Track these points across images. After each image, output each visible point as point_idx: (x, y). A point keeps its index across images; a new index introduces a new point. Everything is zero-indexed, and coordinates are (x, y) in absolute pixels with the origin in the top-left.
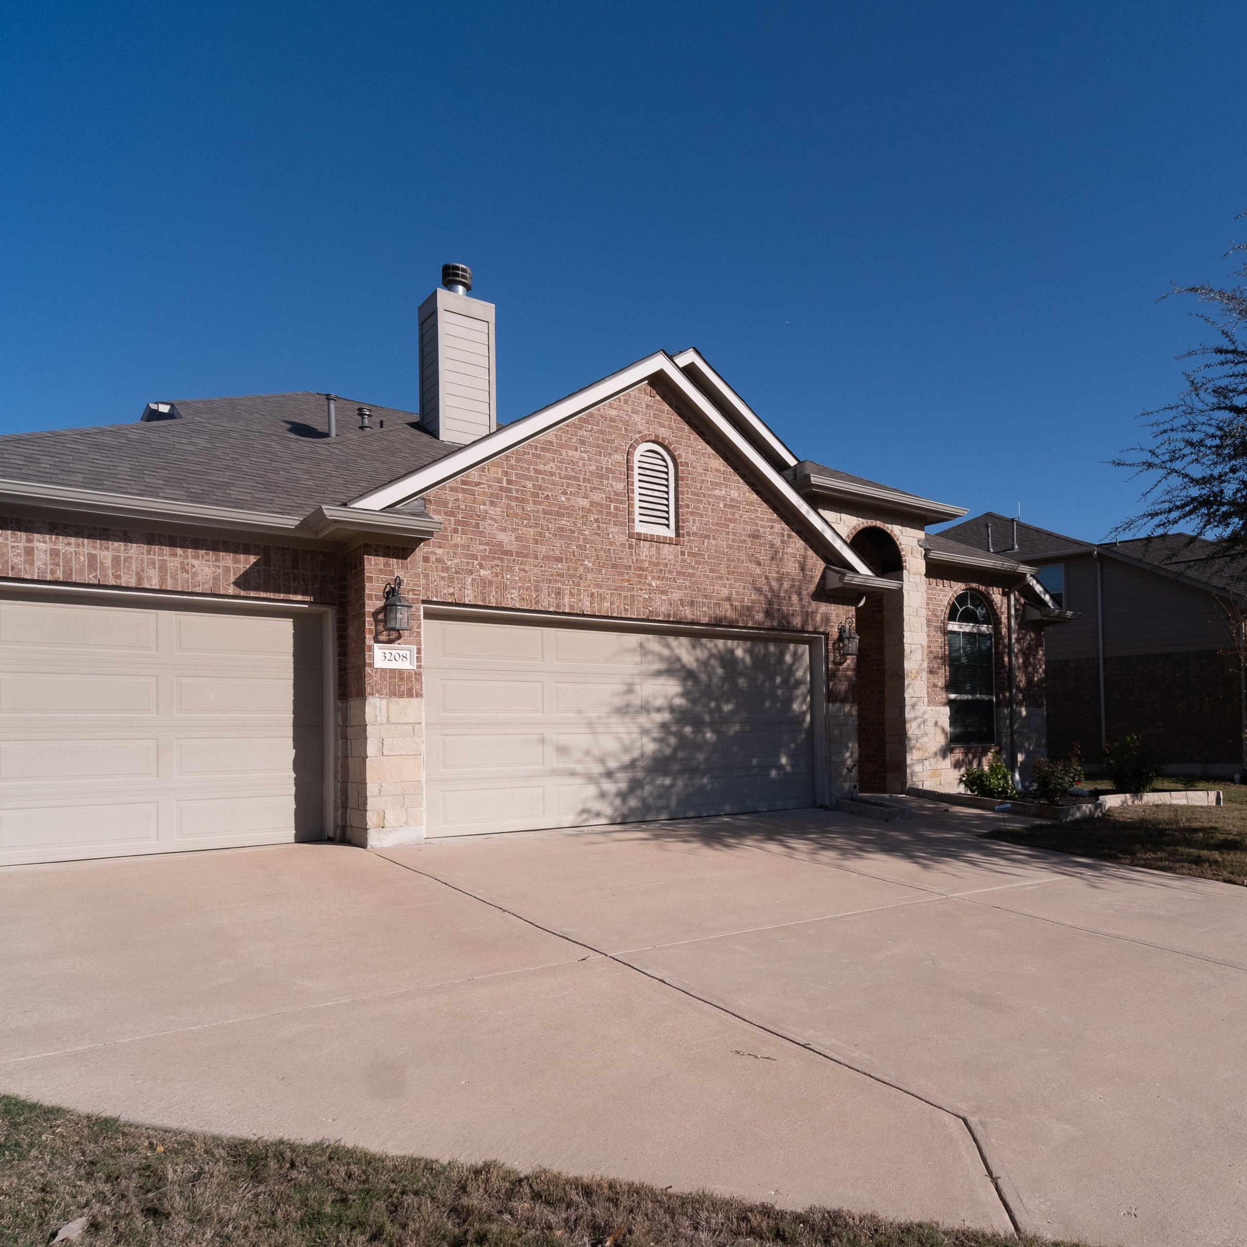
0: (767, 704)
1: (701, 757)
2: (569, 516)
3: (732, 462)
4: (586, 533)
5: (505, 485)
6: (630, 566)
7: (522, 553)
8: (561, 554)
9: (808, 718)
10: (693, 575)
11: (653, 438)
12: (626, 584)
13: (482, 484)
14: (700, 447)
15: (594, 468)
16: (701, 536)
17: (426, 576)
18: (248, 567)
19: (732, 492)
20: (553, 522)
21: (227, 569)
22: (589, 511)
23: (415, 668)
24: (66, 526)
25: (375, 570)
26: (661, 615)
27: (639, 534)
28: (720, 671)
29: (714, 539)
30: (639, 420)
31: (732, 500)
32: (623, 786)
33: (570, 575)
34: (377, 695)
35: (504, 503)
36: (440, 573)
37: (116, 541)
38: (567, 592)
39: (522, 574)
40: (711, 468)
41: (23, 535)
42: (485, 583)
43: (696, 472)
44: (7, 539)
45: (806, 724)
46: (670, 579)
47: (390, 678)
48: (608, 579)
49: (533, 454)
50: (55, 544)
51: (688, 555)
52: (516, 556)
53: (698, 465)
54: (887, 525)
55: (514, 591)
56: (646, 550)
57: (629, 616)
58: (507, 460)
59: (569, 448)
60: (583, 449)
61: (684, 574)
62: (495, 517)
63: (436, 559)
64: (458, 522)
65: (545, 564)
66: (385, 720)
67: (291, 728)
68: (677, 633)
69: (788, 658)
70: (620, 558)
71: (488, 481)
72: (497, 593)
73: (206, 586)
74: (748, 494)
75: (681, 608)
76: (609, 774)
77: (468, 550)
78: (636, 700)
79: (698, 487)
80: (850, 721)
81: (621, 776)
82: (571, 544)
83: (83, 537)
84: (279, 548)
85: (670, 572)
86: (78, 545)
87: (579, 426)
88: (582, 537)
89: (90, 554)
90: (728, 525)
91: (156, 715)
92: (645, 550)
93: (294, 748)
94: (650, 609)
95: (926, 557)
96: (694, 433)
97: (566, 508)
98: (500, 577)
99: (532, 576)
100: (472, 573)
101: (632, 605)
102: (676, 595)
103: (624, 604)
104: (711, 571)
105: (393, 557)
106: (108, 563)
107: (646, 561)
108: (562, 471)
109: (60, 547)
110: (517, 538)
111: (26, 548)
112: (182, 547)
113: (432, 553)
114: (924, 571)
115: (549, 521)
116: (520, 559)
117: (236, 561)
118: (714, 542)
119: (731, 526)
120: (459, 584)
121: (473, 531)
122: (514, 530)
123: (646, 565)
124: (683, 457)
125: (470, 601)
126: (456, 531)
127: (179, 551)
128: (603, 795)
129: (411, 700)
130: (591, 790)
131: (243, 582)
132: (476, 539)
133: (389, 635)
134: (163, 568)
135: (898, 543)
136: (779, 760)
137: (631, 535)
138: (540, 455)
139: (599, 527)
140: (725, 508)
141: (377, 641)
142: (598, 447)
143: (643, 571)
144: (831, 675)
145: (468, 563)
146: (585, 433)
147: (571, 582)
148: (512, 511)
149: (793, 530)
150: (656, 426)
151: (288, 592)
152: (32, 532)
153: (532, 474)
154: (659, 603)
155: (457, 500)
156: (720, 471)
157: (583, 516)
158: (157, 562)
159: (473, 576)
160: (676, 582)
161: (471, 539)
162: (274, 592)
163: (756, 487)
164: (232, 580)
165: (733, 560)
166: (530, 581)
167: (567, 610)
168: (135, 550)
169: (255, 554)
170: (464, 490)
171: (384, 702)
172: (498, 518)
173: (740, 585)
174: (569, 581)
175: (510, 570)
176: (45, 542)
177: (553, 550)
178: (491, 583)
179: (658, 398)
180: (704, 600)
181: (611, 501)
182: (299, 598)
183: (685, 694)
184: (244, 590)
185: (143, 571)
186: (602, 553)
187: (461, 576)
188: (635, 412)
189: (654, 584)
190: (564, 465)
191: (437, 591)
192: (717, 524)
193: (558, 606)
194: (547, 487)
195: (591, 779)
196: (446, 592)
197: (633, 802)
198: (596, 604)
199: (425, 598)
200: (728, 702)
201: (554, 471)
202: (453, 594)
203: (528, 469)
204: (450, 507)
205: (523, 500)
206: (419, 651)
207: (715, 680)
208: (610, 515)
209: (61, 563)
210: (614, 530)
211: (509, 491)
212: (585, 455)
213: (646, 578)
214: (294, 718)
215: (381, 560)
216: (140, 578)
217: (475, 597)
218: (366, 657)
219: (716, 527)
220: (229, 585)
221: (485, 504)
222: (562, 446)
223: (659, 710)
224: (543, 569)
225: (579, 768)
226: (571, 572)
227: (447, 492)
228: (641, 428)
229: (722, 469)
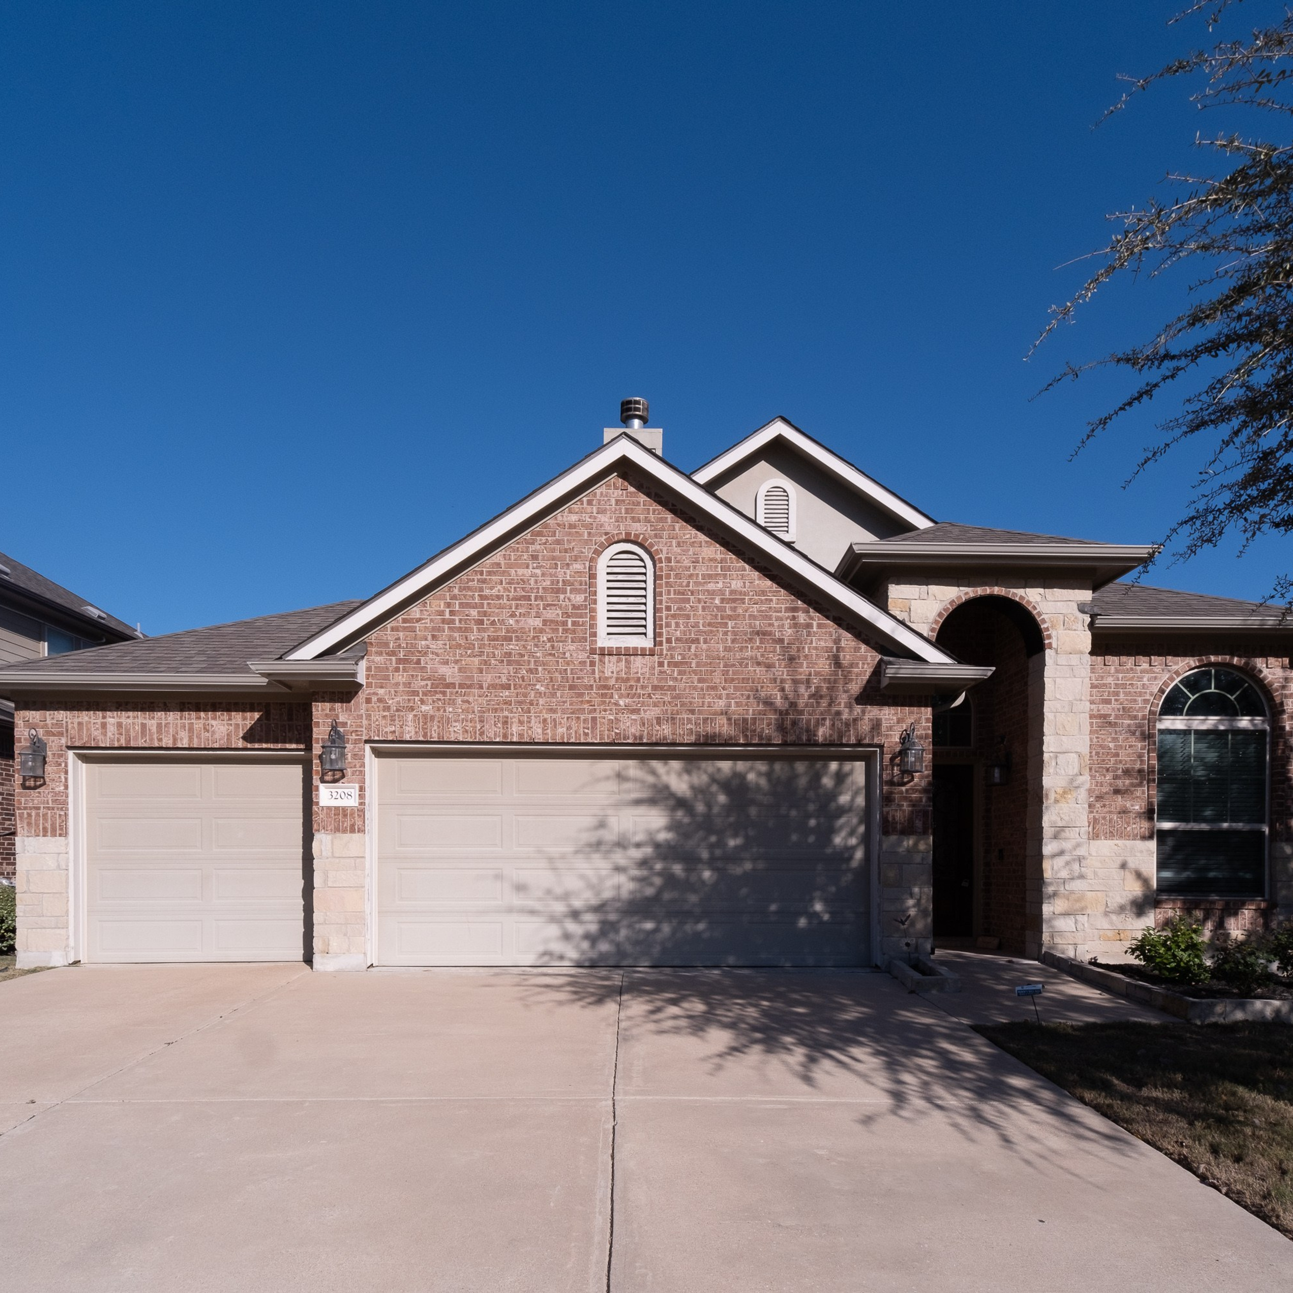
0: (794, 837)
1: (693, 898)
2: (518, 639)
3: (734, 546)
4: (538, 654)
5: (447, 616)
6: (591, 686)
7: (466, 684)
8: (509, 680)
9: (859, 854)
10: (674, 688)
11: (623, 536)
12: (586, 706)
13: (423, 619)
14: (688, 536)
15: (549, 583)
16: (687, 641)
17: (369, 717)
18: (253, 722)
19: (734, 583)
20: (500, 648)
21: (237, 725)
22: (541, 631)
23: (357, 805)
24: (127, 704)
25: (321, 715)
26: (631, 737)
27: (602, 649)
28: (722, 798)
29: (705, 642)
30: (607, 520)
31: (732, 592)
32: (593, 928)
33: (519, 702)
34: (323, 831)
35: (446, 635)
36: (381, 713)
37: (159, 711)
38: (516, 720)
39: (465, 706)
40: (703, 558)
41: (100, 714)
42: (425, 719)
43: (681, 567)
44: (90, 718)
45: (855, 864)
46: (643, 695)
47: (335, 815)
48: (564, 702)
49: (478, 581)
50: (120, 717)
51: (669, 666)
52: (459, 688)
53: (684, 557)
54: (1015, 591)
55: (457, 724)
56: (611, 667)
57: (590, 740)
58: (449, 591)
59: (520, 566)
60: (535, 565)
61: (662, 688)
62: (436, 651)
63: (378, 699)
64: (399, 661)
65: (491, 693)
66: (330, 854)
67: (301, 861)
68: (665, 757)
69: (827, 781)
70: (578, 678)
71: (429, 615)
72: (439, 727)
73: (222, 742)
74: (757, 582)
75: (658, 728)
76: (575, 915)
77: (409, 688)
78: (609, 836)
79: (684, 584)
80: (918, 858)
81: (588, 917)
82: (520, 669)
83: (137, 711)
84: (277, 703)
85: (643, 687)
86: (134, 718)
87: (531, 541)
88: (533, 660)
89: (142, 724)
90: (727, 623)
91: (200, 850)
92: (611, 665)
93: (303, 878)
94: (617, 731)
95: (1091, 626)
96: (681, 521)
97: (514, 631)
98: (442, 711)
99: (476, 707)
100: (413, 710)
101: (594, 728)
102: (651, 713)
103: (584, 728)
104: (700, 681)
105: (338, 702)
106: (154, 729)
107: (611, 677)
108: (510, 592)
109: (124, 721)
110: (460, 670)
111: (102, 723)
112: (204, 711)
113: (374, 694)
114: (1088, 646)
115: (495, 647)
116: (463, 691)
117: (244, 719)
118: (705, 646)
119: (730, 624)
120: (400, 721)
121: (414, 668)
122: (456, 662)
123: (612, 682)
124: (665, 552)
125: (411, 737)
126: (397, 670)
127: (202, 714)
128: (567, 937)
129: (353, 835)
130: (554, 930)
131: (250, 736)
132: (417, 676)
133: (334, 775)
134: (191, 730)
135: (1034, 612)
136: (812, 906)
137: (593, 651)
138: (486, 579)
139: (553, 647)
140: (722, 603)
141: (323, 781)
142: (553, 560)
143: (609, 689)
144: (887, 799)
145: (409, 700)
146: (538, 547)
147: (520, 709)
148: (454, 643)
149: (828, 618)
150: (629, 521)
151: (284, 742)
152: (106, 710)
153: (476, 601)
154: (628, 724)
155: (399, 639)
156: (716, 560)
157: (534, 638)
158: (187, 725)
159: (414, 713)
160: (651, 698)
161: (412, 676)
162: (273, 743)
163: (770, 571)
164: (241, 735)
165: (734, 665)
166: (474, 712)
167: (515, 740)
168: (172, 717)
169: (258, 711)
170: (405, 629)
171: (329, 837)
172: (440, 651)
173: (742, 695)
174: (517, 708)
175: (452, 702)
176: (113, 717)
177: (500, 677)
178: (432, 718)
179: (632, 489)
180: (690, 716)
181: (568, 617)
182: (294, 746)
183: (673, 826)
184: (250, 743)
185: (177, 733)
186: (557, 674)
187: (402, 714)
188: (600, 511)
189: (621, 703)
190: (513, 586)
191: (378, 731)
192: (710, 624)
193: (505, 736)
194: (493, 612)
195: (553, 919)
196: (388, 730)
197: (604, 947)
198: (549, 731)
199: (367, 738)
200: (735, 835)
201: (501, 594)
202: (394, 732)
203: (473, 597)
204: (391, 647)
205: (467, 630)
206: (362, 789)
207: (716, 810)
208: (567, 632)
209: (124, 733)
210: (572, 648)
211: (453, 621)
212: (538, 572)
213: (612, 697)
214: (303, 853)
215: (328, 705)
216: (175, 740)
217: (416, 732)
218: (314, 796)
219: (708, 628)
220: (238, 739)
221: (426, 640)
222: (510, 566)
223: (638, 845)
224: (488, 698)
225: (537, 906)
226: (520, 698)
227: (389, 632)
228: (608, 528)
229: (719, 557)
